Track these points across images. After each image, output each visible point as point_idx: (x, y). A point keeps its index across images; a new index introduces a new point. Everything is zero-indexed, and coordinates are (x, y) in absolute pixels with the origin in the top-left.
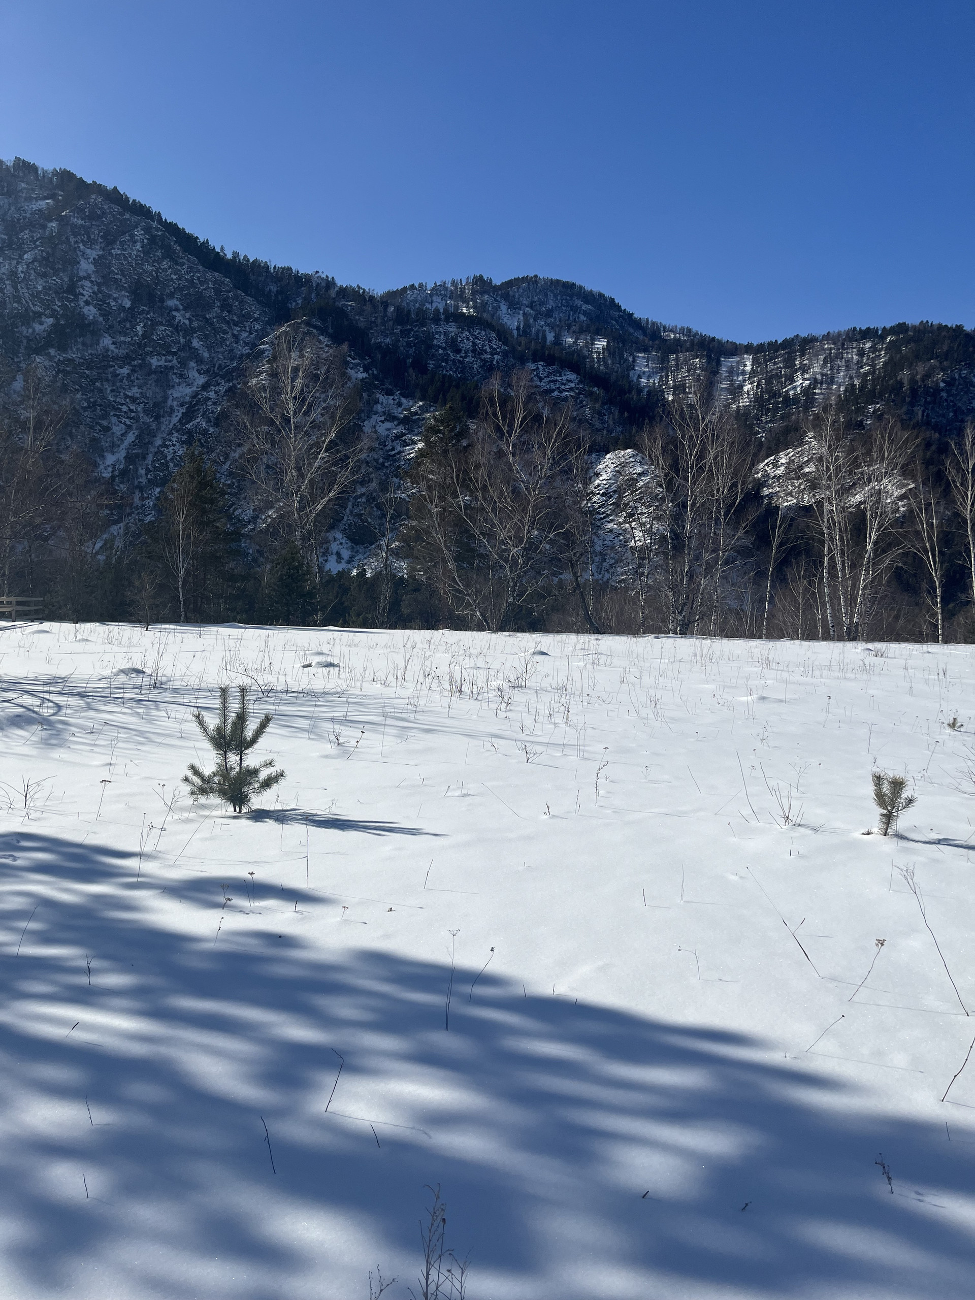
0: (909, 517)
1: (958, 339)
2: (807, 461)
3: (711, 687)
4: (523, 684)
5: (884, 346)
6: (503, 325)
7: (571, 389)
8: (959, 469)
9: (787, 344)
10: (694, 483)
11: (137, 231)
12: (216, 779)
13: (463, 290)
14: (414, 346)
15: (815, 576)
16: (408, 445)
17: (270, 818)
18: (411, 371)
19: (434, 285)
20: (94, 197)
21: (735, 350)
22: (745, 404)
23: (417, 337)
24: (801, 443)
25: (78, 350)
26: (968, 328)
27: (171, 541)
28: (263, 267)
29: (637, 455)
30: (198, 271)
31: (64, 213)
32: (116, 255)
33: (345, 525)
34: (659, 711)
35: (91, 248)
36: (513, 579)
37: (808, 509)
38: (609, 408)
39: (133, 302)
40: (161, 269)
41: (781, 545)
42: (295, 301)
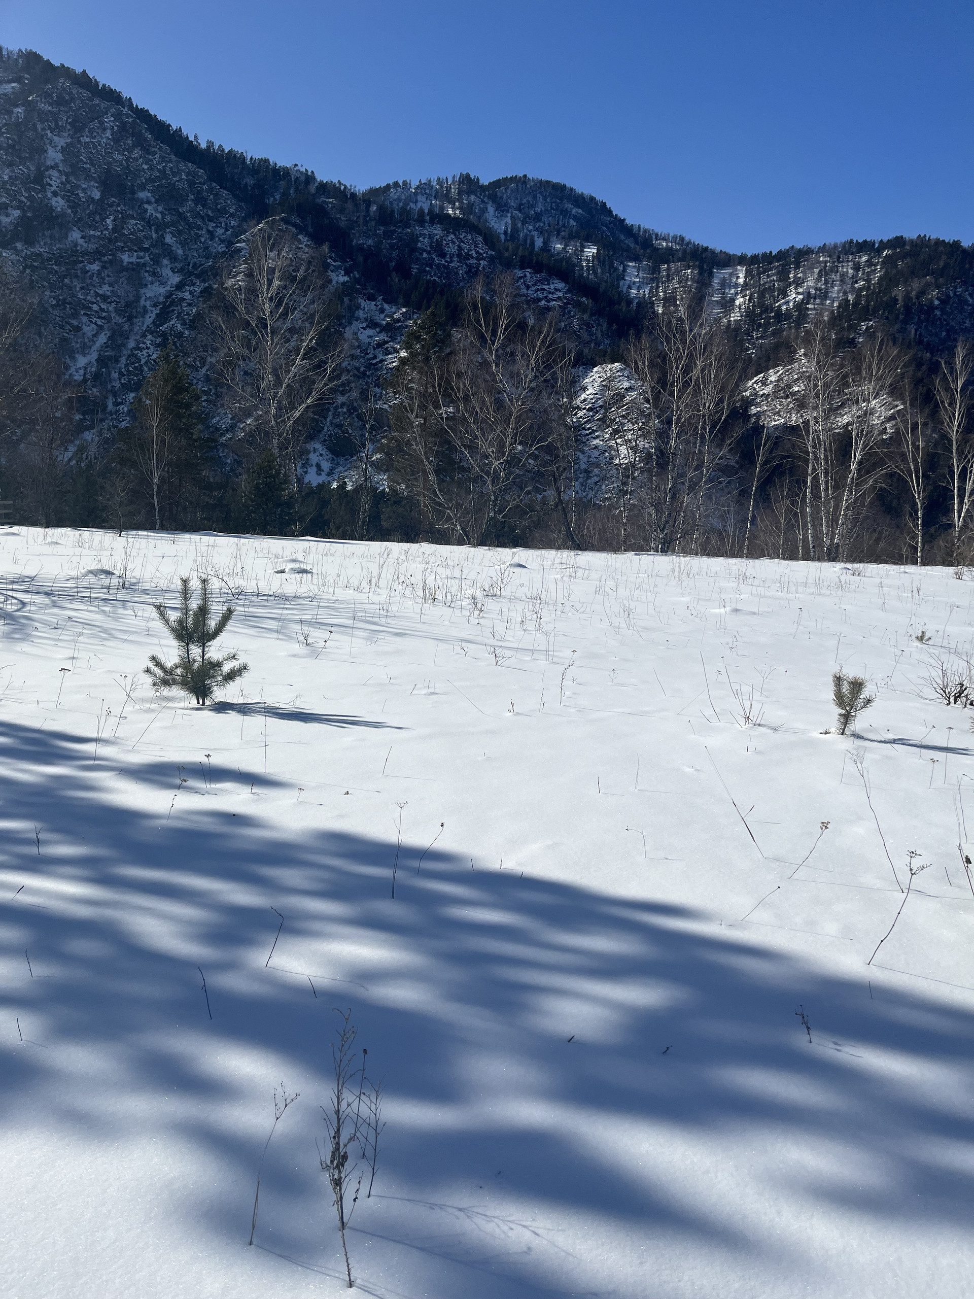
0: (897, 438)
1: (955, 255)
2: (798, 379)
3: (685, 599)
4: (498, 593)
5: (880, 260)
6: (490, 229)
7: (559, 298)
8: (948, 389)
9: (782, 256)
10: (679, 397)
11: (107, 118)
12: (179, 671)
13: (449, 189)
14: (397, 249)
15: (798, 495)
16: (390, 353)
17: (233, 710)
18: (394, 275)
19: (418, 183)
20: (62, 81)
21: (728, 261)
22: (736, 318)
23: (400, 239)
24: (791, 361)
25: (45, 244)
26: (966, 244)
27: (144, 446)
28: (239, 158)
29: (625, 369)
30: (171, 161)
31: (30, 98)
32: (85, 143)
33: (325, 435)
34: (632, 620)
35: (58, 135)
36: (494, 492)
37: (794, 429)
38: (598, 320)
39: (103, 193)
40: (132, 158)
41: (765, 463)
42: (273, 196)
